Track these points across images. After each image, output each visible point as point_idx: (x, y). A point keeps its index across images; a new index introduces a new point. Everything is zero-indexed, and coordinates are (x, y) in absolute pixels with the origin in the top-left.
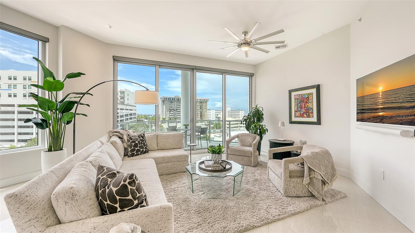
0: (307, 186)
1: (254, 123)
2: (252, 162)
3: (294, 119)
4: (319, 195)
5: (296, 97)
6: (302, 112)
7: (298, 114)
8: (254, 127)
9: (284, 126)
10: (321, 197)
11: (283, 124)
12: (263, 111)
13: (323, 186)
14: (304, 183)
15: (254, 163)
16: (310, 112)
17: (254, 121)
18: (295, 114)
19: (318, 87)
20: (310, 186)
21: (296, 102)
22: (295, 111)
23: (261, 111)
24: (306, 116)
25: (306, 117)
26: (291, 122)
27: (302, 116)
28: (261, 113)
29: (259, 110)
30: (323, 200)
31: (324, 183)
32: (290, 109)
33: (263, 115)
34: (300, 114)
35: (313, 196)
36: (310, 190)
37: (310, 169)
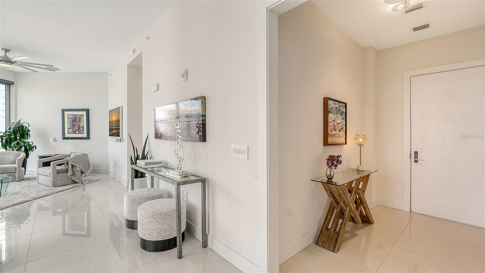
0: (71, 177)
1: (16, 140)
2: (16, 177)
3: (67, 135)
4: (79, 180)
5: (69, 116)
6: (74, 130)
7: (71, 131)
8: (15, 144)
9: (57, 142)
10: (81, 181)
11: (55, 140)
12: (29, 127)
13: (82, 175)
14: (68, 175)
15: (19, 177)
16: (81, 129)
17: (16, 138)
18: (68, 131)
19: (88, 111)
20: (73, 177)
21: (69, 121)
22: (68, 129)
23: (26, 127)
24: (78, 132)
25: (78, 134)
26: (64, 138)
27: (74, 132)
28: (26, 129)
29: (23, 127)
30: (82, 183)
31: (82, 172)
32: (63, 126)
33: (29, 131)
34: (73, 131)
35: (75, 182)
36: (73, 179)
37: (73, 166)
